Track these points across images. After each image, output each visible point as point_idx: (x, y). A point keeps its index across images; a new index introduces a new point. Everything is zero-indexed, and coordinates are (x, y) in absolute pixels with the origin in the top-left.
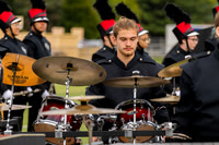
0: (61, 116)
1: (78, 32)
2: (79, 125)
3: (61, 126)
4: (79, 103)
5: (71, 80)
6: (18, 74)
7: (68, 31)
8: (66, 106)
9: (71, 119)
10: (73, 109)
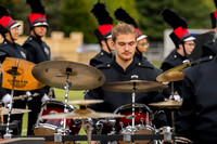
0: (60, 120)
1: (77, 37)
2: (78, 129)
3: (60, 130)
4: (78, 108)
5: (70, 84)
6: (18, 78)
7: (67, 35)
8: (66, 110)
9: (70, 123)
10: (72, 113)
